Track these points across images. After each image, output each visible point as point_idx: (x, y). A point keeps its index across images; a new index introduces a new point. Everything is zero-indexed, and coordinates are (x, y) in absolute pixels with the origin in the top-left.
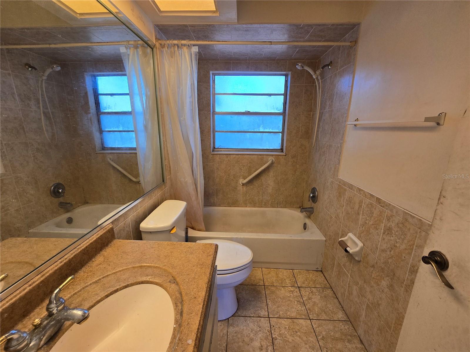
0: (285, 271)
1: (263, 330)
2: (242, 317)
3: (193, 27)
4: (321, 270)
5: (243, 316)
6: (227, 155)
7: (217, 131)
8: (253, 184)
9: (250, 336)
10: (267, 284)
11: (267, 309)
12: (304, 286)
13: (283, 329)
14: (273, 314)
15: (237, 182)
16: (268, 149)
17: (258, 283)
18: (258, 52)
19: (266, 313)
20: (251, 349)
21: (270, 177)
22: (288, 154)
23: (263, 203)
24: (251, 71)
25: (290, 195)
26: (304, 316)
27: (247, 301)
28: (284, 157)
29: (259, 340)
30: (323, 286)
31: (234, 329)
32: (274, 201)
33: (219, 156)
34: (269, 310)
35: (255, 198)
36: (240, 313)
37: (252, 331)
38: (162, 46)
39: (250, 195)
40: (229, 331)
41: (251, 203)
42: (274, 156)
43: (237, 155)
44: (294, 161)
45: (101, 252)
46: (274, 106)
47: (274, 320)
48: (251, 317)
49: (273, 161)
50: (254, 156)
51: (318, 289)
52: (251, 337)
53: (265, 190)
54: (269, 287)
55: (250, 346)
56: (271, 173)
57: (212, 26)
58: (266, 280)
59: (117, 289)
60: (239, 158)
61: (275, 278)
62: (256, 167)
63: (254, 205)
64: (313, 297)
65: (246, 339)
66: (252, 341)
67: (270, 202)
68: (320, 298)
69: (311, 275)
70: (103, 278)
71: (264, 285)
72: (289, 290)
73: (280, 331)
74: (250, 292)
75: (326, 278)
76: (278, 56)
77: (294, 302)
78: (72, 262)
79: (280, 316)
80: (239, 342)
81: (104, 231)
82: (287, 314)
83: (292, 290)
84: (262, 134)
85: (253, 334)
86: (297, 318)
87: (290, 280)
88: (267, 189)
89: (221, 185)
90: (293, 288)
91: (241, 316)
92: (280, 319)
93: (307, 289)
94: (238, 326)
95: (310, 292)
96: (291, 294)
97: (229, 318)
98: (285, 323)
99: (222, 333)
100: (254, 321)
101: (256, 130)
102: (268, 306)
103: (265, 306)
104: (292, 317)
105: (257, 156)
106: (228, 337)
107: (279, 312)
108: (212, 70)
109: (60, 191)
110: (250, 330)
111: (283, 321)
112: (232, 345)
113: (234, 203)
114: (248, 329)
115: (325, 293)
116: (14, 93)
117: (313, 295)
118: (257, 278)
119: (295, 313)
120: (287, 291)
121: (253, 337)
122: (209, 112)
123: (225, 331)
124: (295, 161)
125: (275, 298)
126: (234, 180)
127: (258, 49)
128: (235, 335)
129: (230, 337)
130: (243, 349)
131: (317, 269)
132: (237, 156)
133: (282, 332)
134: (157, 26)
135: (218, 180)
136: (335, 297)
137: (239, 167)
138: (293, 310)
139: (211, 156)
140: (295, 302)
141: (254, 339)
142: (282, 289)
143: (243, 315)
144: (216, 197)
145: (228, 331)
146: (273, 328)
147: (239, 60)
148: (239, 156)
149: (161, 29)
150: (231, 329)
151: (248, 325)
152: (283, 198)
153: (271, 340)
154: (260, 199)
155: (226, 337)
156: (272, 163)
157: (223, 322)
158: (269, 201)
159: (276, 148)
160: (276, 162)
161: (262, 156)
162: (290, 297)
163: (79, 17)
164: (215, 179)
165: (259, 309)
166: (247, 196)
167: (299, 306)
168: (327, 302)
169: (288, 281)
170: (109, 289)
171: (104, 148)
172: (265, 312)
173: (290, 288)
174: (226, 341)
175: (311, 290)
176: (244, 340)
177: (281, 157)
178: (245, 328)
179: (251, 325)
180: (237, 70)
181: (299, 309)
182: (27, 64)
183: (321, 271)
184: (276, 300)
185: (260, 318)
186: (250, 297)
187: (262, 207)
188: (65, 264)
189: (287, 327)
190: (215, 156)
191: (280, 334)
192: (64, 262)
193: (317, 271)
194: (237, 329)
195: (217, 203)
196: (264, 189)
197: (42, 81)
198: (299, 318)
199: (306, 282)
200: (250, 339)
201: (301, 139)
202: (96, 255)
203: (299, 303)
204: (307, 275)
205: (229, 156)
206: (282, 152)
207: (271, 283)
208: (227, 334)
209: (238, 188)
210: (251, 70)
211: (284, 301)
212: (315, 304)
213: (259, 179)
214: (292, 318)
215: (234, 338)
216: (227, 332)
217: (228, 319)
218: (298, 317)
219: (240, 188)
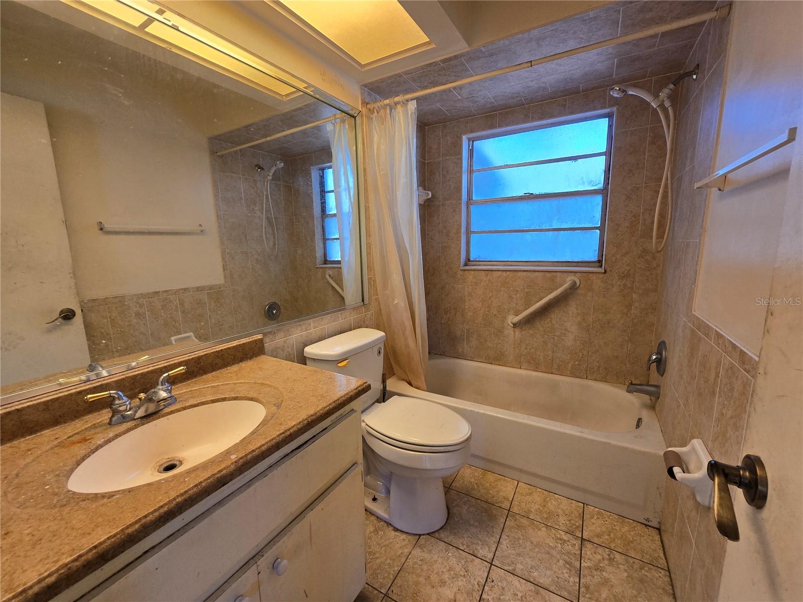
0: (565, 501)
1: (470, 577)
2: (443, 543)
3: (409, 74)
4: (658, 526)
5: (445, 542)
6: (487, 272)
7: (474, 232)
8: (534, 327)
9: (441, 576)
10: (515, 509)
11: (494, 549)
12: (596, 540)
13: (510, 593)
14: (503, 563)
15: (504, 318)
16: (569, 262)
17: (498, 502)
18: (536, 86)
19: (490, 556)
20: (434, 596)
21: (570, 315)
22: (611, 271)
23: (555, 366)
24: (532, 121)
25: (617, 357)
26: (568, 593)
27: (465, 523)
28: (601, 276)
29: (455, 590)
30: (647, 558)
31: (422, 554)
32: (578, 364)
33: (472, 272)
34: (497, 552)
35: (538, 353)
36: (443, 536)
37: (449, 571)
38: (371, 111)
39: (528, 348)
40: (414, 554)
41: (530, 363)
42: (578, 275)
43: (504, 271)
44: (625, 285)
45: (240, 363)
46: (584, 179)
47: (499, 571)
48: (458, 548)
49: (575, 283)
50: (537, 274)
51: (631, 560)
52: (443, 577)
53: (558, 340)
54: (517, 517)
55: (434, 589)
56: (573, 308)
57: (434, 64)
58: (516, 503)
59: (225, 398)
60: (508, 276)
61: (537, 507)
62: (541, 294)
63: (537, 367)
64: (609, 569)
65: (434, 578)
66: (442, 585)
67: (570, 365)
68: (627, 577)
69: (626, 529)
70: (222, 385)
71: (509, 511)
72: (559, 536)
73: (503, 595)
74: (477, 512)
75: (663, 547)
76: (581, 83)
77: (558, 561)
78: (201, 360)
79: (514, 570)
80: (420, 576)
81: (249, 340)
82: (532, 574)
83: (565, 538)
84: (556, 233)
85: (450, 575)
86: (550, 589)
87: (570, 520)
88: (563, 340)
89: (475, 323)
90: (569, 535)
91: (443, 540)
92: (511, 575)
93: (600, 550)
94: (430, 552)
95: (607, 557)
96: (560, 545)
97: (423, 535)
98: (518, 586)
99: (401, 551)
100: (460, 557)
101: (545, 227)
102: (499, 545)
103: (492, 542)
104: (538, 582)
105: (542, 273)
106: (408, 560)
107: (516, 565)
108: (465, 133)
109: (274, 312)
110: (448, 567)
111: (515, 581)
112: (407, 574)
113: (498, 359)
114: (445, 564)
115: (646, 574)
116: (241, 199)
117: (610, 565)
118: (501, 494)
119: (550, 579)
120: (553, 536)
121: (447, 579)
122: (460, 201)
123: (406, 551)
124: (629, 285)
125: (519, 538)
126: (499, 316)
127: (532, 81)
128: (420, 563)
129: (410, 562)
130: (422, 590)
131: (648, 520)
132: (504, 274)
133: (504, 597)
134: (365, 86)
135: (470, 314)
136: (671, 591)
137: (508, 292)
138: (548, 573)
139: (461, 273)
140: (561, 561)
141: (447, 584)
142: (544, 529)
143: (446, 540)
144: (467, 344)
145: (410, 553)
146: (489, 584)
147: (510, 107)
148: (508, 273)
149: (371, 89)
150: (417, 552)
151: (448, 558)
152: (598, 362)
153: (477, 600)
154: (549, 357)
155: (403, 560)
156: (573, 287)
157: (409, 537)
158: (568, 363)
159: (587, 259)
160: (582, 286)
161: (553, 274)
162: (552, 548)
163: (285, 99)
164: (466, 312)
165: (480, 543)
166: (523, 347)
167: (564, 571)
168: (639, 593)
169: (562, 520)
170: (217, 395)
171: (326, 261)
172: (487, 552)
173: (563, 533)
174: (401, 564)
175: (609, 555)
176: (429, 577)
177: (594, 277)
178: (440, 560)
179: (453, 561)
180: (507, 125)
181: (561, 576)
182: (257, 166)
183: (659, 529)
184: (521, 542)
185: (474, 558)
186: (472, 518)
187: (552, 373)
188: (193, 358)
189: (520, 595)
190: (466, 272)
191: (500, 599)
192: (193, 356)
193: (646, 525)
194: (426, 555)
195: (468, 355)
196: (556, 338)
197: (267, 182)
198: (555, 591)
199: (607, 537)
200: (440, 580)
201: (642, 240)
202: (233, 364)
203: (568, 566)
204: (615, 524)
205: (490, 273)
206: (601, 266)
207: (525, 512)
208: (408, 557)
209: (506, 332)
210: (533, 119)
211: (537, 550)
212: (605, 582)
213: (547, 318)
214: (540, 585)
215: (416, 566)
216: (408, 554)
217: (420, 535)
218: (552, 588)
219: (509, 332)
